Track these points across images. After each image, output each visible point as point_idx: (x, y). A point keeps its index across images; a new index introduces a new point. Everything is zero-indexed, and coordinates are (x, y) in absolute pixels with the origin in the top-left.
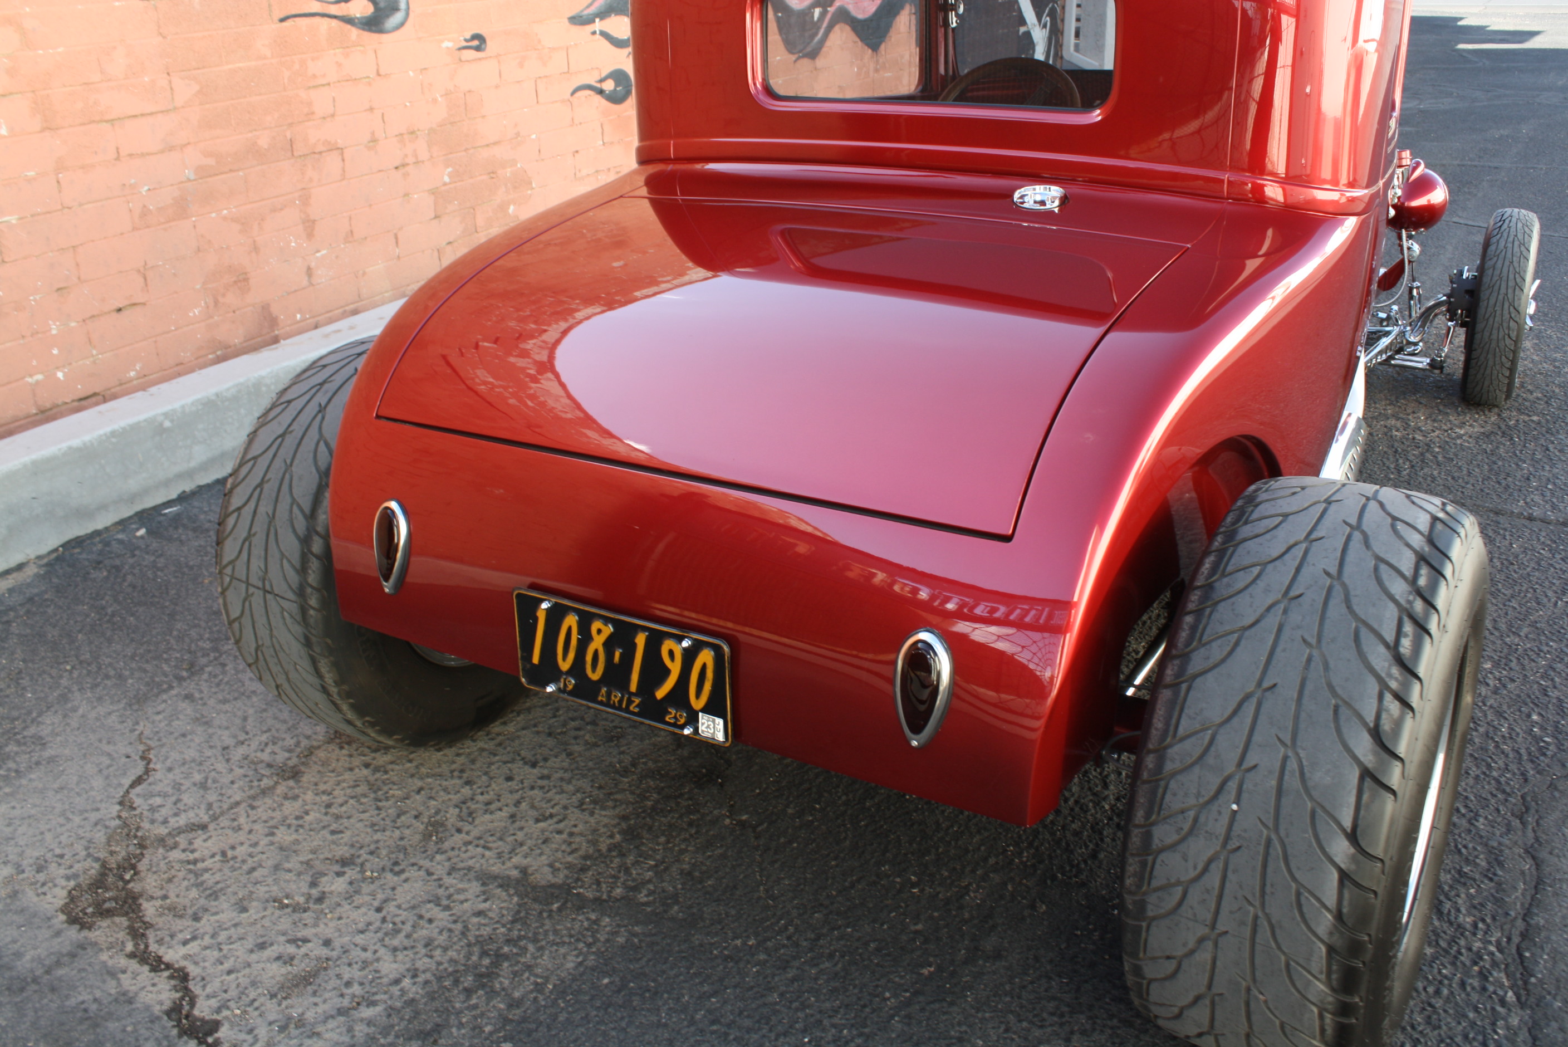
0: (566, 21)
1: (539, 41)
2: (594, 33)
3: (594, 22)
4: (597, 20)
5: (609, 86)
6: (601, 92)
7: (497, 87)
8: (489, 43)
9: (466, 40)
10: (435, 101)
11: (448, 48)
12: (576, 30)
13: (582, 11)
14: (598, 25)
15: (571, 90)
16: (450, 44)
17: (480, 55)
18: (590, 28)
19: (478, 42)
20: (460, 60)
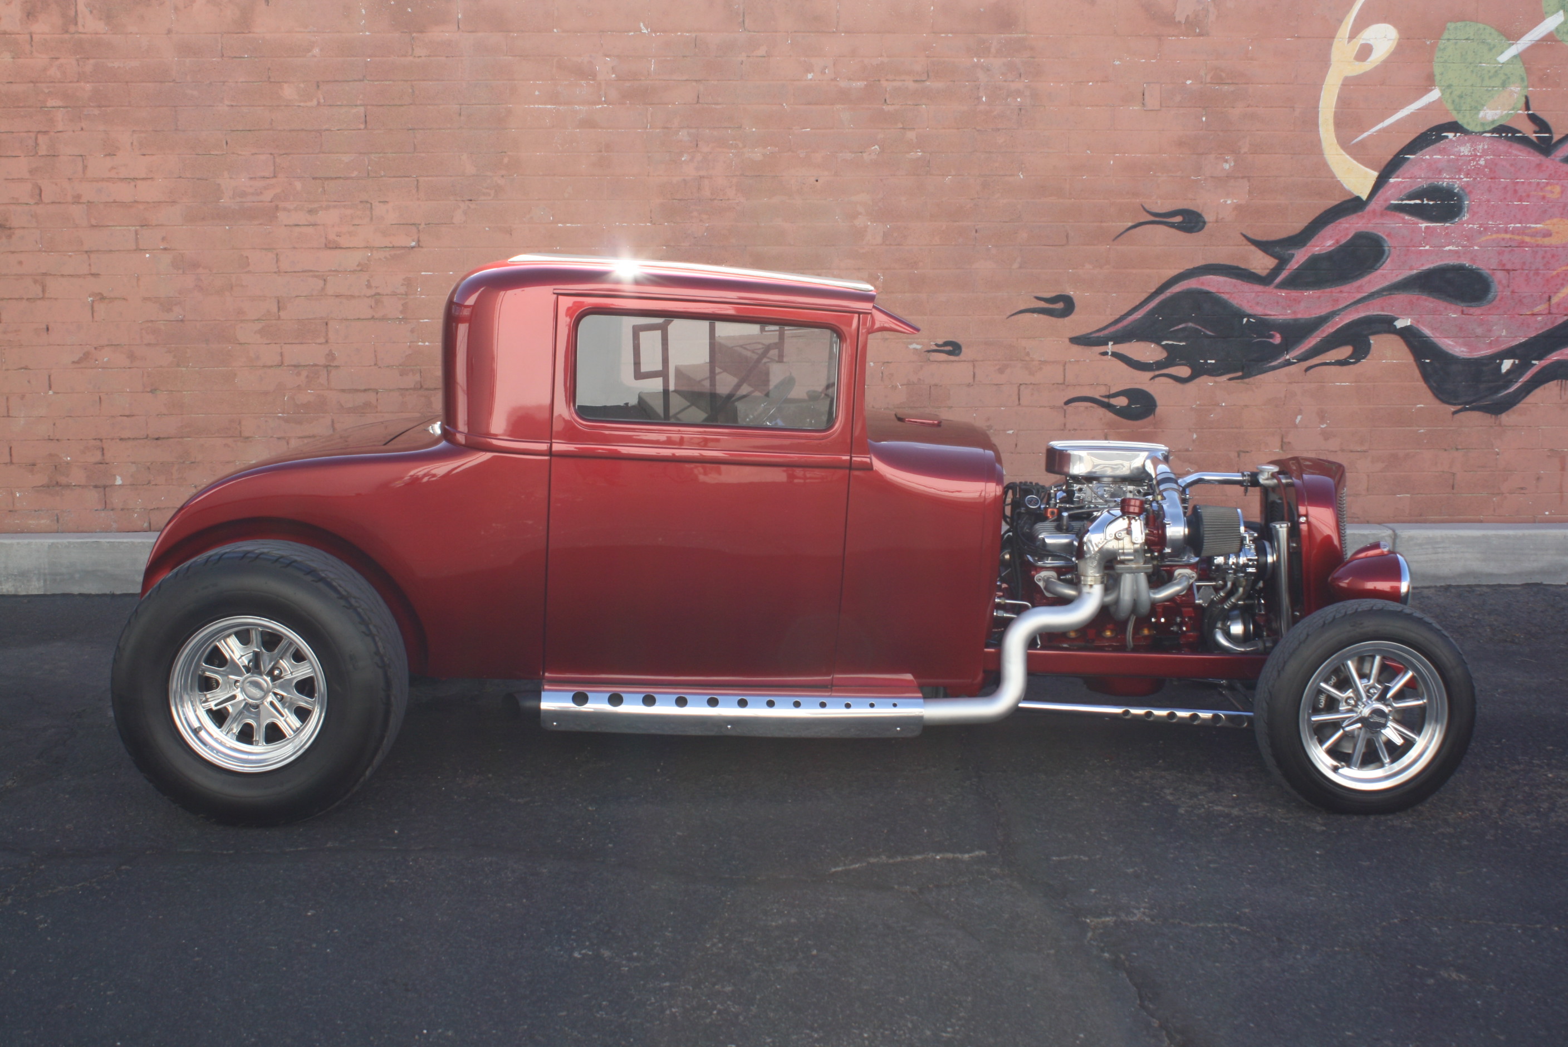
0: (1067, 341)
1: (1028, 354)
2: (1105, 354)
3: (1107, 344)
4: (1110, 343)
5: (1122, 402)
6: (1108, 407)
7: (969, 385)
8: (964, 349)
9: (937, 345)
10: (894, 387)
11: (915, 349)
12: (1076, 349)
13: (1091, 333)
14: (1110, 347)
15: (1066, 399)
16: (919, 347)
17: (952, 358)
18: (1102, 349)
19: (953, 348)
20: (929, 359)
